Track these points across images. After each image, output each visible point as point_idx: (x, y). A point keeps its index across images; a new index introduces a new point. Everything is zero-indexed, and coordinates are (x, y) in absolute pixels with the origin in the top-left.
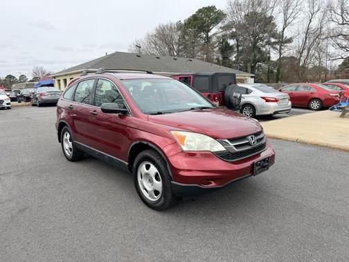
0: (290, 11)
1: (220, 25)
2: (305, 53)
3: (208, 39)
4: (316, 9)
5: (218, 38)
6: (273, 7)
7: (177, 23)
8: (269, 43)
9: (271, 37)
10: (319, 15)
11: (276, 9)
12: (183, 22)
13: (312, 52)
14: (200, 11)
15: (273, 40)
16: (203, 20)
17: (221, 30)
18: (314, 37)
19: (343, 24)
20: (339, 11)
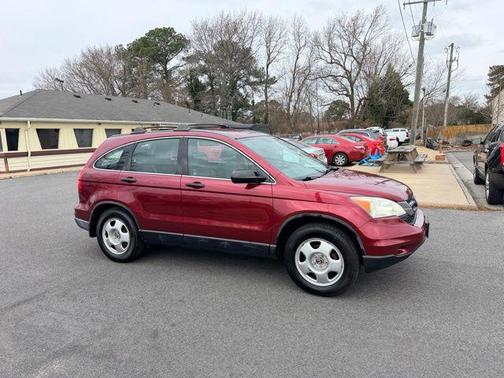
0: (273, 43)
1: (182, 54)
2: (295, 97)
3: (167, 74)
4: (303, 43)
5: (181, 72)
6: (252, 37)
7: (117, 48)
8: (248, 82)
9: (250, 74)
10: (306, 51)
11: (257, 39)
12: (126, 47)
13: (303, 95)
14: (151, 33)
15: (252, 79)
16: (157, 46)
17: (184, 62)
18: (303, 77)
19: (332, 63)
20: (327, 48)
